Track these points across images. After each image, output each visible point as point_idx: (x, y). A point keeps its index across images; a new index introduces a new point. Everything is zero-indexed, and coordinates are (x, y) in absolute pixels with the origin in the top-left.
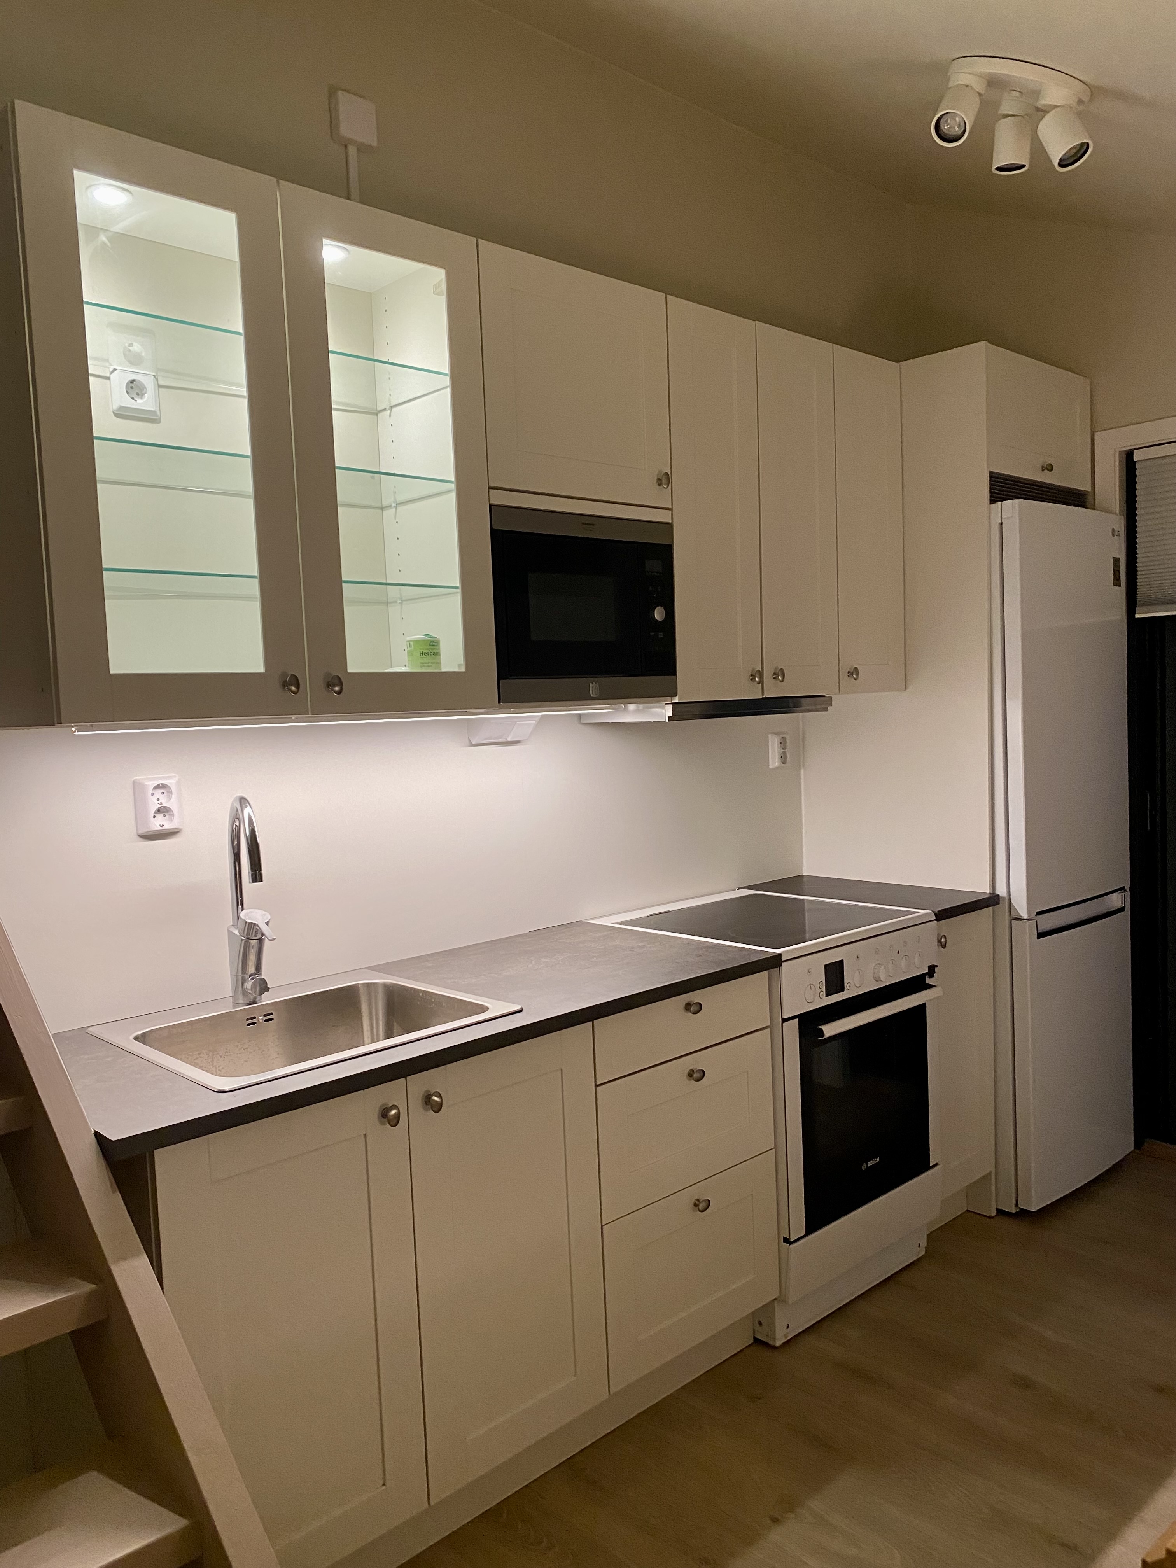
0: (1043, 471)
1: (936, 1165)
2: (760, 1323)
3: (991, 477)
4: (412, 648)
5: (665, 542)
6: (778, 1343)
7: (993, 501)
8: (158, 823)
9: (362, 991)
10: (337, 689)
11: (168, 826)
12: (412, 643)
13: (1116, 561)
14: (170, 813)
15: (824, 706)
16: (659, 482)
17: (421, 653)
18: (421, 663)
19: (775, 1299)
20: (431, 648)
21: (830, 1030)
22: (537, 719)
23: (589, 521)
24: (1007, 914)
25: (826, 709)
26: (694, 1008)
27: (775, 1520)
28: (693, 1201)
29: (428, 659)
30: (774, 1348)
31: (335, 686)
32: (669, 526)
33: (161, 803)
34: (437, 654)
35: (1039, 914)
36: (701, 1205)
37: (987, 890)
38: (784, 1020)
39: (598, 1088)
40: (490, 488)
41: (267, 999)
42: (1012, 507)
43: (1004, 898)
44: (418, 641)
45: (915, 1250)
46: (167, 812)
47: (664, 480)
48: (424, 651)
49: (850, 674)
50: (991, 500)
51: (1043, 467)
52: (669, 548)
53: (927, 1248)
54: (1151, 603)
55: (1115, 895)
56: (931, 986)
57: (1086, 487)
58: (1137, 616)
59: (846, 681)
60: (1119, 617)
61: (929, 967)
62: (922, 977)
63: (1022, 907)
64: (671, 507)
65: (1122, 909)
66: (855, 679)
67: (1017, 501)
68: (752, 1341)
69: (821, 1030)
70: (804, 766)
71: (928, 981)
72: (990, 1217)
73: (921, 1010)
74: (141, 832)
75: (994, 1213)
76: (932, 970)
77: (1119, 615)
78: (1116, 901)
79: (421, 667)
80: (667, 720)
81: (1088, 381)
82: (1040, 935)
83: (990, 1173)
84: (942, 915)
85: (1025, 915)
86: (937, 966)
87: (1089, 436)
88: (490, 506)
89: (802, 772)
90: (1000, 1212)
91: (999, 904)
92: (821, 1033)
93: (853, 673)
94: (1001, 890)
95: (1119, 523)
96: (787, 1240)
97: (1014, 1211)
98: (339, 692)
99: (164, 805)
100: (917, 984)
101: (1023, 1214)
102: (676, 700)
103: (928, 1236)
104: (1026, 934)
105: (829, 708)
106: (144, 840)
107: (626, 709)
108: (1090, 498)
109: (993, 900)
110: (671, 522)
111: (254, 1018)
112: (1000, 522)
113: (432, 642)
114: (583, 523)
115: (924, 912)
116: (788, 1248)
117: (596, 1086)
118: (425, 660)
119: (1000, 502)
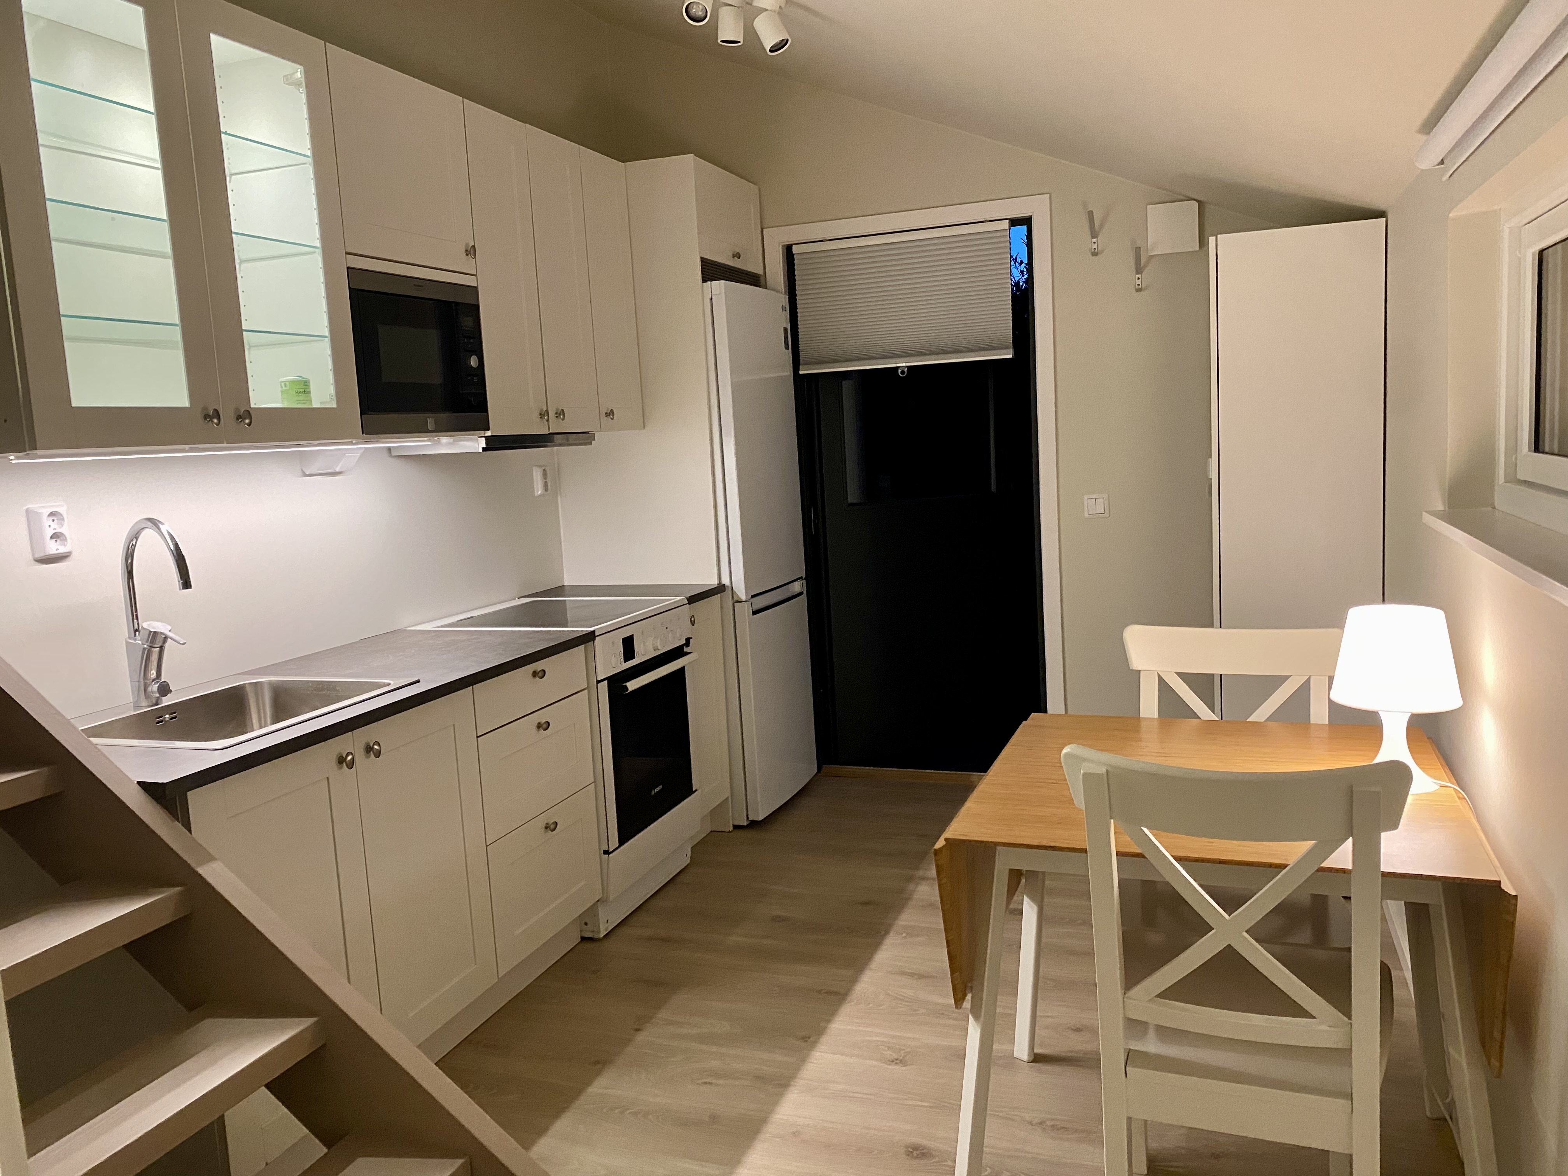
0: (733, 257)
1: (696, 790)
2: (586, 924)
3: (702, 261)
4: (288, 388)
5: (474, 302)
6: (602, 935)
7: (704, 280)
8: (54, 548)
9: (248, 688)
10: (247, 421)
11: (62, 550)
12: (288, 383)
13: (785, 329)
14: (61, 538)
15: (589, 441)
16: (467, 253)
17: (297, 392)
18: (297, 401)
19: (598, 901)
20: (303, 388)
21: (632, 685)
22: (362, 451)
23: (420, 283)
24: (731, 599)
25: (591, 444)
26: (539, 674)
27: (637, 1030)
28: (545, 825)
29: (302, 397)
30: (598, 940)
31: (245, 419)
32: (475, 289)
33: (54, 529)
34: (309, 393)
35: (753, 596)
36: (551, 827)
37: (714, 582)
38: (598, 682)
39: (479, 739)
40: (347, 253)
41: (166, 701)
42: (719, 286)
43: (728, 587)
44: (294, 381)
45: (684, 861)
46: (58, 537)
47: (471, 251)
48: (299, 390)
49: (607, 415)
50: (702, 280)
51: (733, 255)
52: (476, 307)
53: (691, 858)
54: (809, 364)
55: (796, 583)
56: (689, 653)
57: (760, 272)
58: (801, 372)
59: (605, 420)
60: (789, 373)
61: (686, 639)
62: (681, 647)
63: (741, 592)
64: (475, 273)
65: (801, 594)
66: (612, 419)
67: (723, 282)
68: (580, 940)
69: (626, 686)
70: (560, 493)
71: (686, 650)
72: (729, 832)
73: (681, 671)
74: (37, 556)
75: (731, 829)
76: (688, 640)
77: (788, 372)
78: (797, 587)
79: (297, 404)
80: (481, 451)
81: (757, 187)
82: (755, 613)
83: (727, 798)
84: (692, 600)
85: (743, 598)
86: (692, 638)
87: (759, 231)
88: (348, 268)
89: (559, 498)
90: (736, 827)
91: (725, 591)
92: (626, 688)
93: (610, 414)
94: (726, 581)
95: (784, 300)
96: (606, 852)
97: (745, 823)
98: (249, 424)
99: (58, 530)
100: (677, 653)
101: (753, 825)
102: (489, 433)
103: (692, 848)
104: (744, 611)
105: (593, 442)
106: (39, 564)
107: (439, 442)
108: (762, 279)
109: (720, 589)
110: (476, 285)
111: (161, 717)
112: (710, 297)
113: (306, 382)
114: (415, 285)
115: (679, 598)
116: (608, 859)
117: (478, 737)
118: (301, 398)
119: (709, 282)
